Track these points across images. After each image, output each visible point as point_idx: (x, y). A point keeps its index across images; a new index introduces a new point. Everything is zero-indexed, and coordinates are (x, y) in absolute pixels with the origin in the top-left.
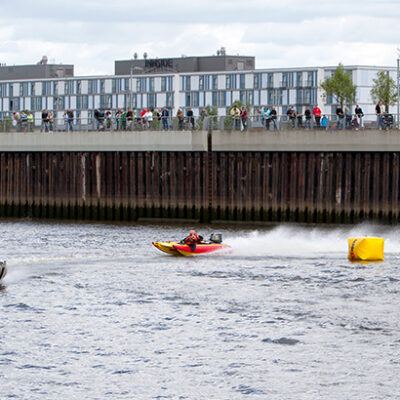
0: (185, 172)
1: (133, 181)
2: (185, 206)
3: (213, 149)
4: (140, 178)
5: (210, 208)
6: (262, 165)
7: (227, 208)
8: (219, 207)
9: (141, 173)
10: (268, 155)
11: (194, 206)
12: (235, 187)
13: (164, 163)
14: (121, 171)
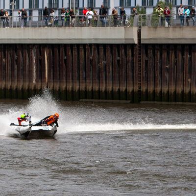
0: (118, 61)
1: (76, 69)
2: (119, 90)
3: (142, 42)
4: (82, 66)
5: (139, 91)
6: (183, 55)
7: (154, 91)
8: (147, 90)
9: (82, 62)
10: (188, 47)
11: (126, 90)
12: (161, 73)
13: (102, 53)
14: (65, 60)
